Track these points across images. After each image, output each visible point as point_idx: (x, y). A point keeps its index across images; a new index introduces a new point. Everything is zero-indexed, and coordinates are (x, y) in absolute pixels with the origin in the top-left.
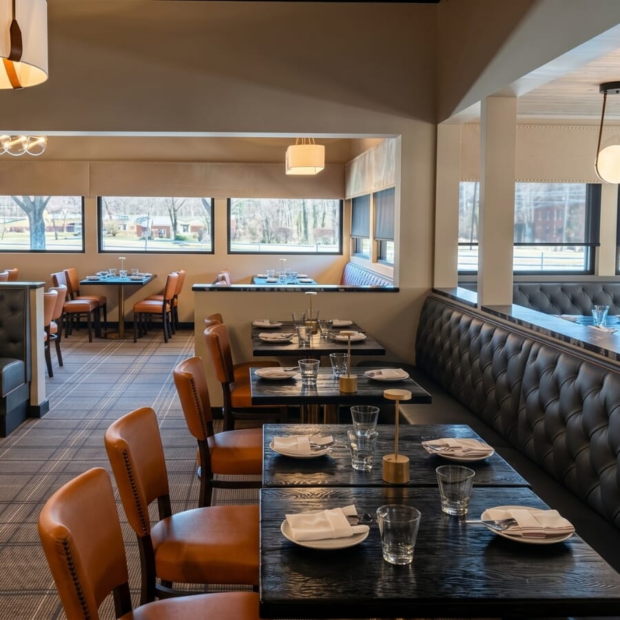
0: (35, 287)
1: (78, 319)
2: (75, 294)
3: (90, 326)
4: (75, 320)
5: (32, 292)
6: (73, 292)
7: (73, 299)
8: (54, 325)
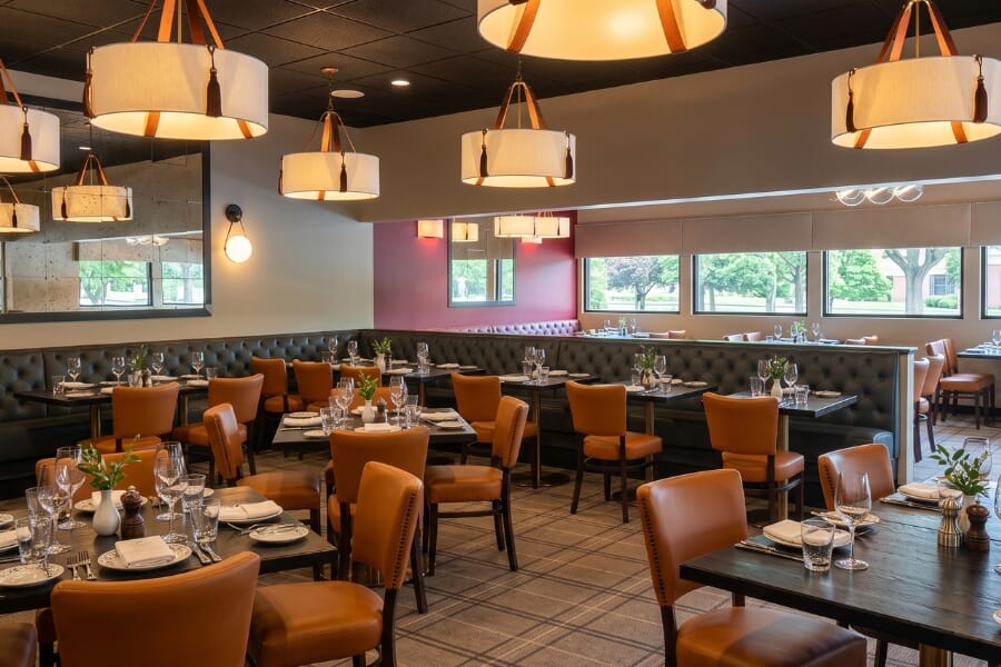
0: (906, 353)
1: (955, 401)
2: (952, 371)
3: (978, 412)
4: (951, 401)
5: (902, 357)
6: (952, 369)
7: (950, 376)
8: (924, 403)
